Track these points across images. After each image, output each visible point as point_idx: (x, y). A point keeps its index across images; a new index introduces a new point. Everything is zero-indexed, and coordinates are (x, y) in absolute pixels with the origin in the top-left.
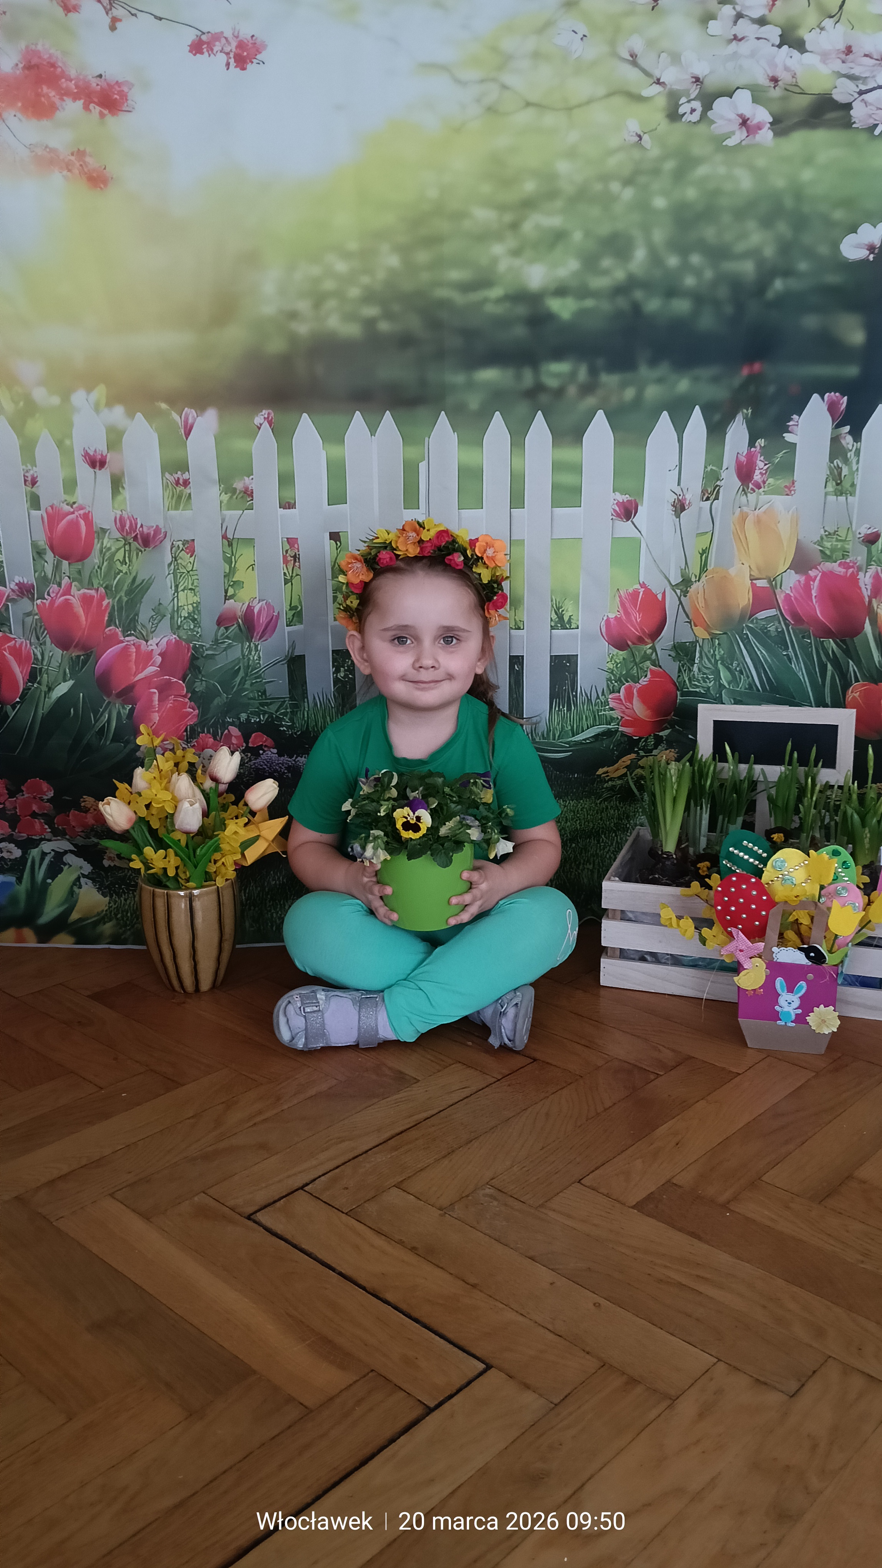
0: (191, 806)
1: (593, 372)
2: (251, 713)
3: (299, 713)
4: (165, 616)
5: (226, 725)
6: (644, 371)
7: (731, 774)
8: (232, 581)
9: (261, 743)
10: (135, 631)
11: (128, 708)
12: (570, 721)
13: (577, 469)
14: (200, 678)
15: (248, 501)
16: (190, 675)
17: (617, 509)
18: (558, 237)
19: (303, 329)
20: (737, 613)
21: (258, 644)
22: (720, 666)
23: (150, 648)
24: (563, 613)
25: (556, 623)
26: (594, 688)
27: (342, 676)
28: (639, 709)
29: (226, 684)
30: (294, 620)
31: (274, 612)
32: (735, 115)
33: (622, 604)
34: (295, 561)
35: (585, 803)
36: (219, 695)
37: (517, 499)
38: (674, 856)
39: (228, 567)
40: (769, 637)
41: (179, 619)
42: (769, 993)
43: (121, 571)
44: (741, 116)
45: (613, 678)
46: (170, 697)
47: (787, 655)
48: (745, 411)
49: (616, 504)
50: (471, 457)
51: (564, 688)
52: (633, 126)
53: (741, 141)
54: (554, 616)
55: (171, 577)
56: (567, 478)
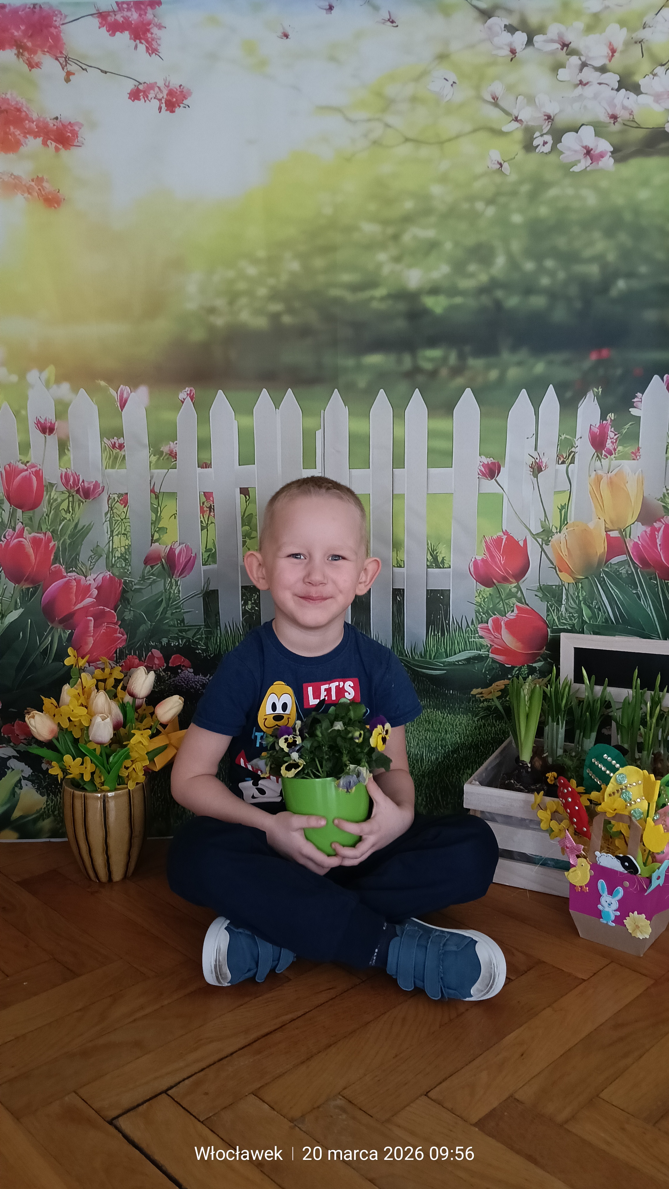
0: (103, 720)
1: (462, 357)
2: (171, 638)
3: (212, 638)
4: (102, 556)
5: (150, 648)
6: (506, 356)
7: (587, 694)
8: (158, 527)
9: (179, 664)
10: (76, 568)
11: (68, 633)
12: (444, 645)
13: (449, 436)
14: (129, 608)
15: (173, 462)
16: (121, 606)
17: (483, 470)
18: (432, 246)
19: (220, 322)
20: (595, 559)
22: (583, 606)
23: (88, 582)
24: (437, 555)
25: (431, 563)
26: (464, 617)
27: (250, 608)
28: (506, 638)
29: (150, 614)
30: (209, 560)
31: (192, 553)
32: (581, 147)
33: (488, 548)
34: (210, 511)
35: (463, 719)
36: (145, 623)
37: (398, 461)
38: (530, 765)
39: (155, 515)
40: (621, 578)
41: (114, 558)
43: (65, 518)
44: (585, 147)
45: (481, 610)
46: (104, 624)
47: (636, 593)
48: (596, 390)
49: (482, 465)
50: (359, 426)
51: (439, 617)
52: (495, 155)
53: (586, 168)
54: (429, 557)
55: (107, 523)
56: (441, 444)
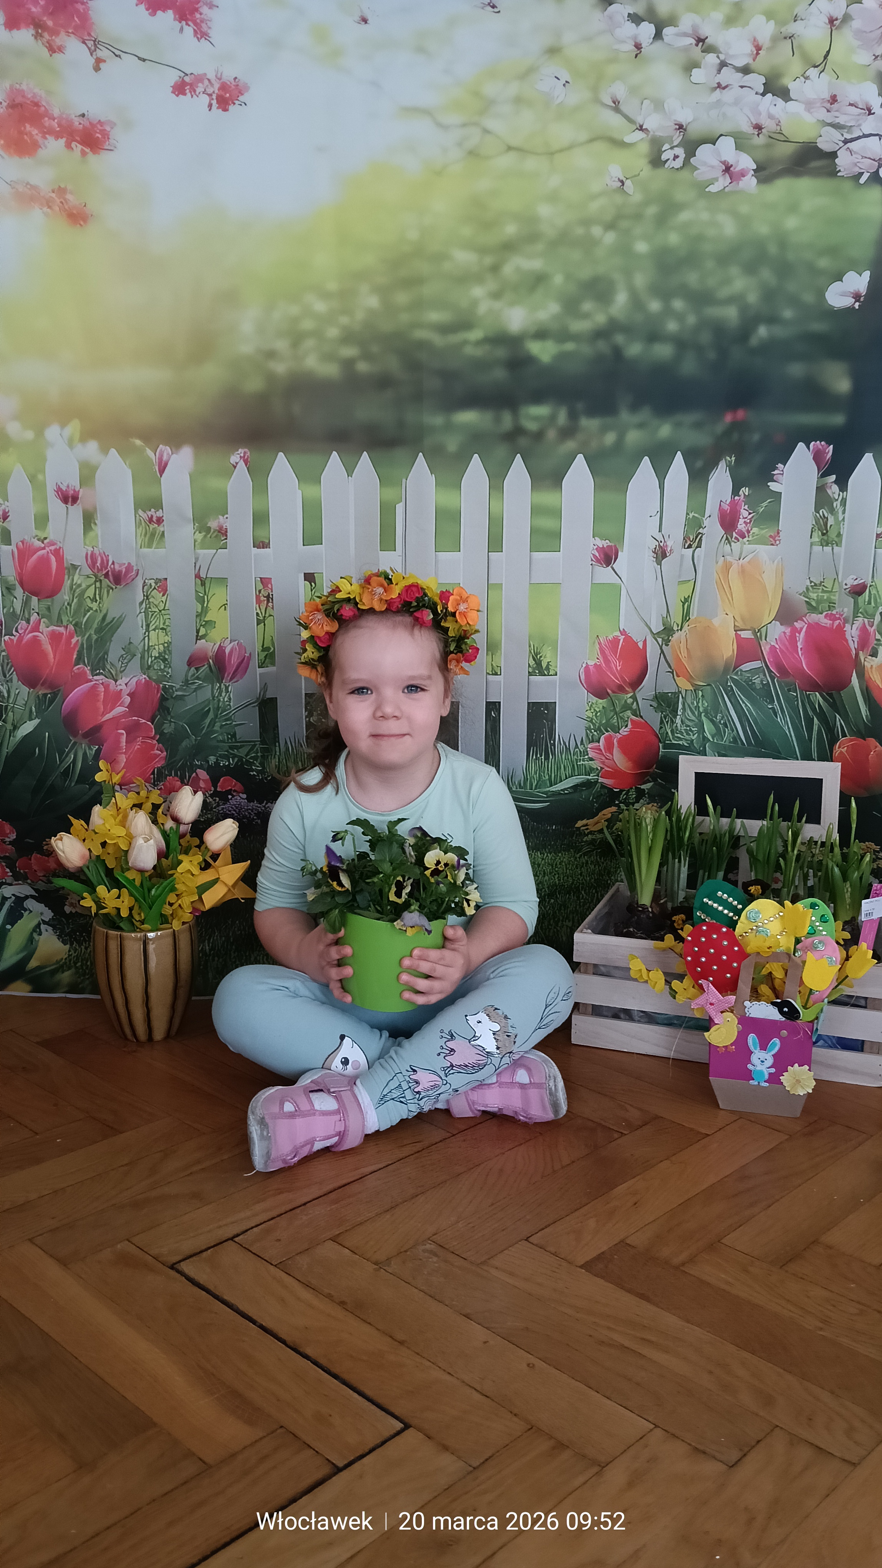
0: (145, 842)
1: (573, 416)
2: (221, 756)
3: (270, 758)
4: (135, 655)
5: (194, 768)
6: (625, 416)
7: (712, 828)
8: (204, 621)
9: (230, 788)
10: (104, 670)
11: (95, 749)
12: (548, 770)
13: (556, 513)
14: (169, 719)
15: (222, 540)
16: (159, 716)
17: (597, 555)
18: (538, 280)
19: (280, 368)
20: (721, 665)
21: (229, 685)
22: (704, 718)
23: (119, 688)
24: (541, 659)
25: (534, 669)
26: (572, 736)
27: (315, 720)
28: (620, 760)
29: (195, 726)
30: (266, 662)
31: (246, 653)
32: (719, 162)
33: (602, 651)
34: (268, 602)
35: (564, 857)
36: (188, 737)
37: (495, 543)
38: (650, 910)
39: (201, 606)
40: (754, 689)
41: (150, 658)
42: (741, 1051)
43: (92, 609)
44: (723, 163)
45: (592, 727)
46: (138, 739)
47: (773, 709)
48: (728, 459)
49: (596, 549)
50: (448, 499)
51: (542, 736)
52: (616, 171)
53: (724, 188)
54: (532, 663)
55: (142, 616)
56: (547, 523)
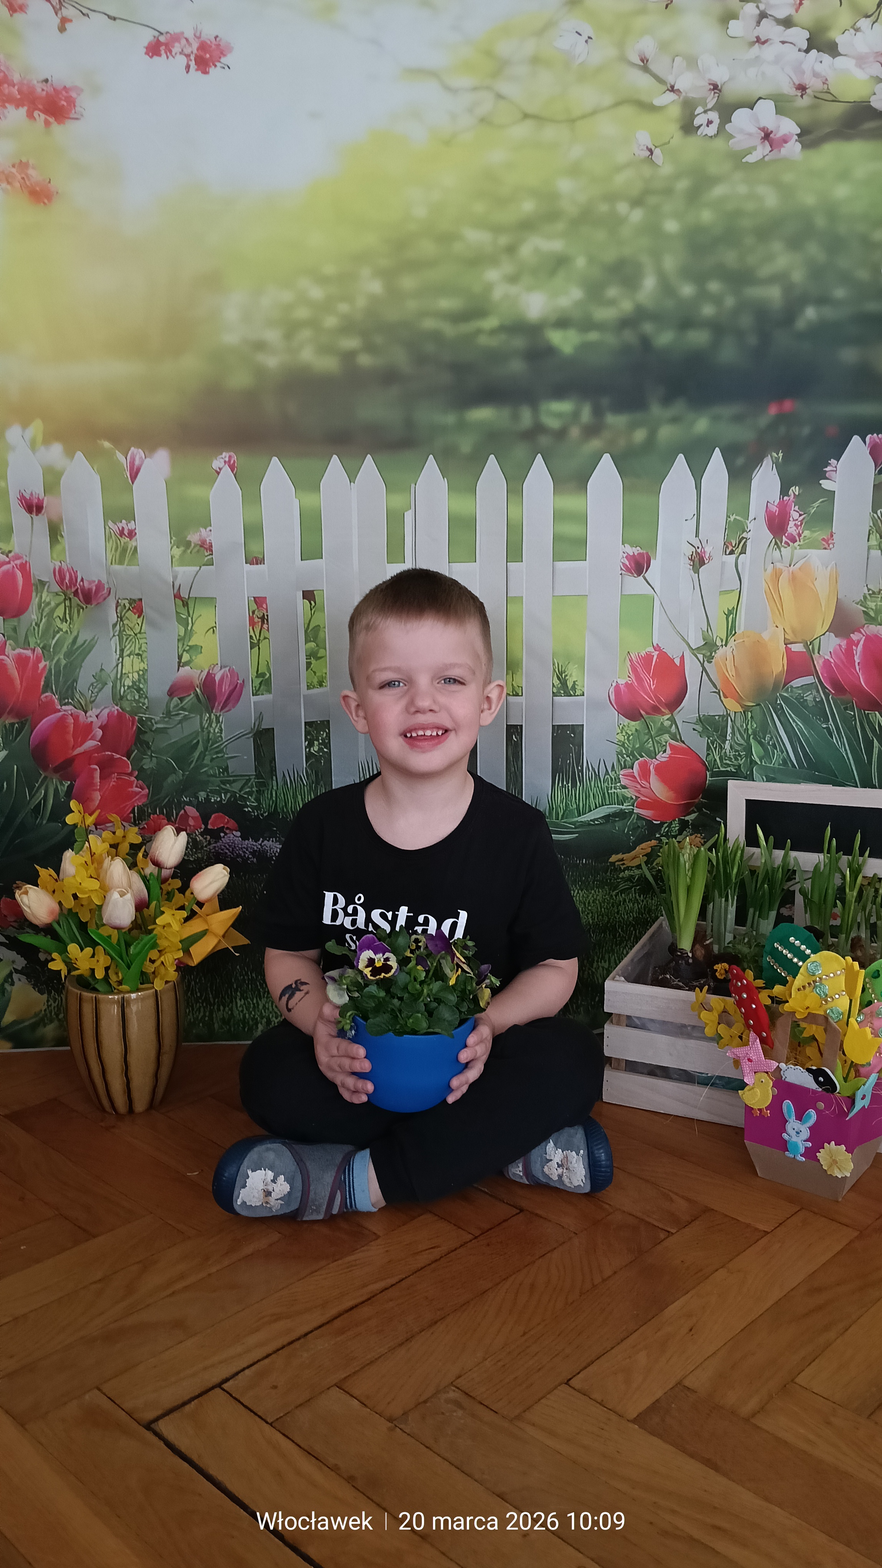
0: (122, 896)
1: (598, 412)
2: (211, 791)
3: (266, 792)
4: (107, 684)
5: (182, 805)
6: (656, 410)
7: (763, 861)
8: (187, 646)
9: (222, 825)
10: (73, 699)
11: (67, 785)
12: (575, 799)
13: (581, 518)
14: (149, 753)
15: (206, 556)
16: (136, 751)
17: (627, 563)
18: (559, 263)
19: (271, 362)
20: (769, 681)
22: (752, 741)
23: (90, 720)
24: (567, 678)
25: (558, 689)
26: (602, 761)
27: (316, 750)
28: (656, 788)
29: (182, 760)
30: (261, 689)
31: (238, 679)
32: (757, 129)
33: (634, 668)
34: (263, 623)
35: (598, 894)
36: (174, 772)
37: (514, 552)
38: (691, 955)
39: (184, 629)
40: (807, 708)
41: (123, 688)
43: (61, 630)
44: (763, 129)
45: (624, 752)
46: (113, 775)
47: (828, 729)
48: (775, 454)
49: (626, 557)
50: (462, 505)
51: (568, 761)
52: (644, 138)
53: (764, 157)
54: (556, 682)
55: (116, 640)
56: (571, 529)
